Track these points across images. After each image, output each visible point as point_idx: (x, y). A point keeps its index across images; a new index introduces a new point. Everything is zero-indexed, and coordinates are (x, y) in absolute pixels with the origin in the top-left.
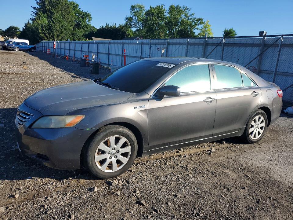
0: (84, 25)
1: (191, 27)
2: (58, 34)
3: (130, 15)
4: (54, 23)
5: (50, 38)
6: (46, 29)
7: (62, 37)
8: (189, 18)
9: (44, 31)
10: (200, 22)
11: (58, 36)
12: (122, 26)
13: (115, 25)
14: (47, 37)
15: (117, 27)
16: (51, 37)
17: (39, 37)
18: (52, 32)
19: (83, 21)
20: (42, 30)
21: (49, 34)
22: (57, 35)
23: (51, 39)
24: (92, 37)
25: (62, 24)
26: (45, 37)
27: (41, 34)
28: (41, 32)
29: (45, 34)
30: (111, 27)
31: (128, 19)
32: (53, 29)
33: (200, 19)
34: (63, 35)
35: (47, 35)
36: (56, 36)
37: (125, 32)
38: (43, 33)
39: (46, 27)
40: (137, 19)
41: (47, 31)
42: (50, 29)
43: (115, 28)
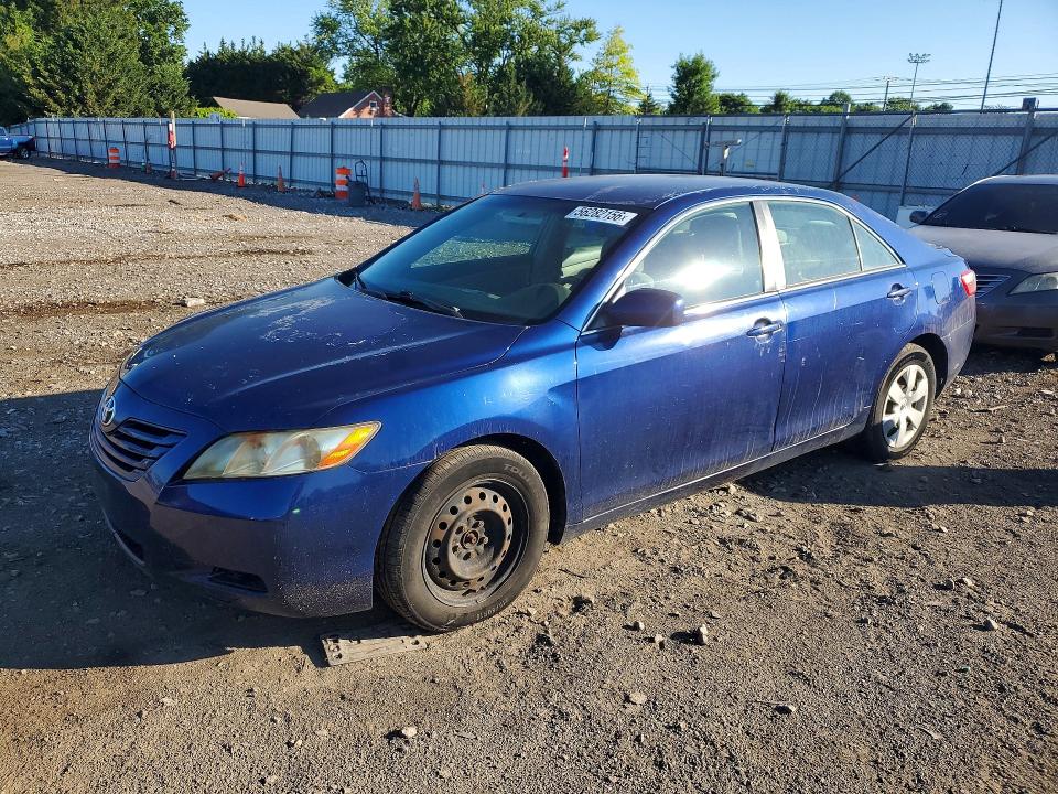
0: (162, 50)
1: (562, 50)
2: (100, 87)
3: (326, 11)
4: (77, 45)
5: (70, 104)
6: (51, 71)
7: (116, 103)
8: (544, 19)
9: (44, 78)
10: (583, 31)
11: (101, 96)
12: (292, 52)
13: (258, 44)
14: (57, 101)
15: (269, 52)
16: (73, 99)
17: (28, 102)
18: (75, 80)
19: (157, 35)
20: (36, 74)
21: (67, 90)
22: (97, 94)
23: (75, 108)
24: (215, 98)
25: (111, 49)
26: (51, 101)
27: (34, 91)
28: (31, 82)
29: (49, 90)
30: (243, 54)
31: (321, 23)
32: (77, 69)
33: (586, 24)
34: (119, 90)
35: (60, 93)
36: (91, 98)
37: (305, 74)
38: (40, 86)
39: (46, 64)
40: (353, 23)
41: (58, 78)
42: (67, 70)
43: (262, 56)
